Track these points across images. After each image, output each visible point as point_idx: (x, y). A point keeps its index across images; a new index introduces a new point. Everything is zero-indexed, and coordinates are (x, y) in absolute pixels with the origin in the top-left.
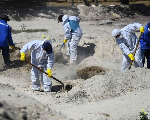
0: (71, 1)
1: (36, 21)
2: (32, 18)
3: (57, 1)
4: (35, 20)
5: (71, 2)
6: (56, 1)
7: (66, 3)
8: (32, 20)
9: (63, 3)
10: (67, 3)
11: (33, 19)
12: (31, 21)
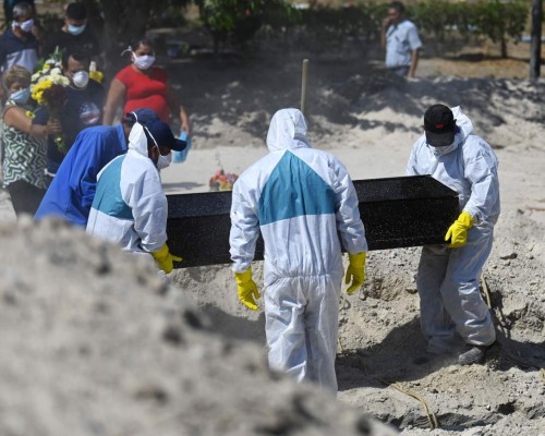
0: (527, 55)
1: (355, 147)
2: (336, 137)
3: (458, 54)
4: (352, 144)
5: (527, 61)
6: (451, 54)
7: (502, 62)
8: (334, 144)
9: (488, 63)
10: (509, 62)
11: (339, 141)
12: (331, 148)
